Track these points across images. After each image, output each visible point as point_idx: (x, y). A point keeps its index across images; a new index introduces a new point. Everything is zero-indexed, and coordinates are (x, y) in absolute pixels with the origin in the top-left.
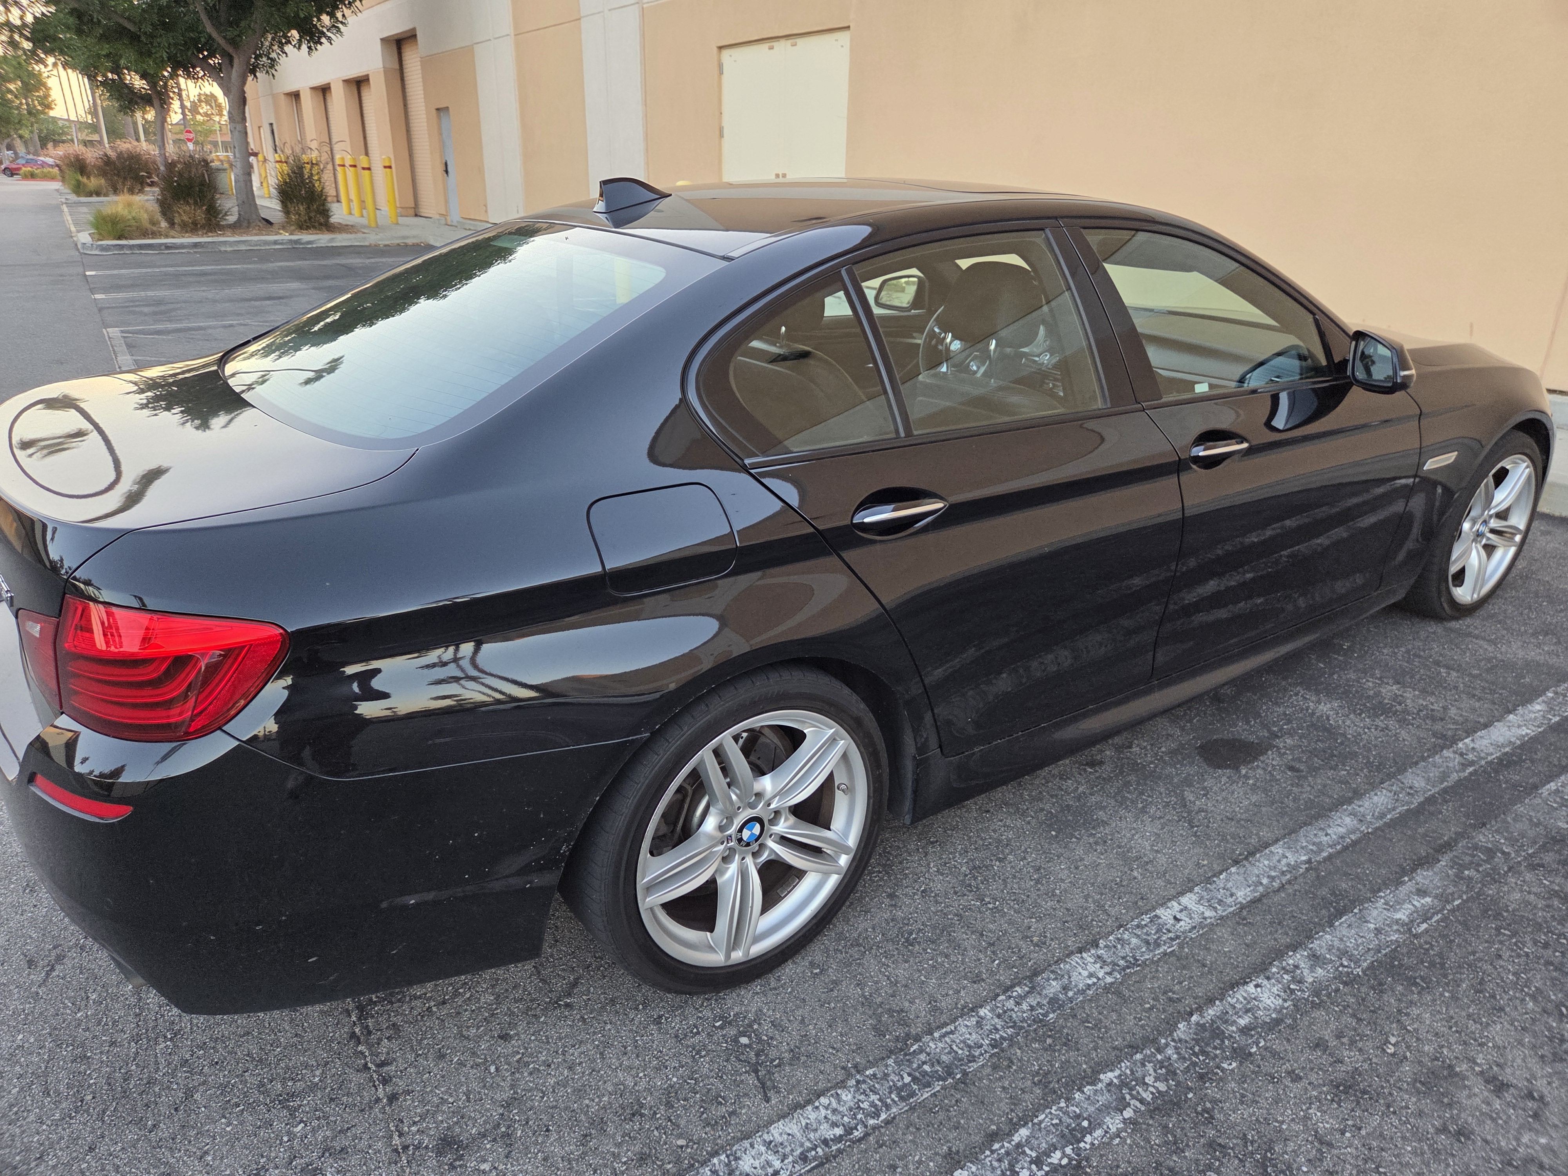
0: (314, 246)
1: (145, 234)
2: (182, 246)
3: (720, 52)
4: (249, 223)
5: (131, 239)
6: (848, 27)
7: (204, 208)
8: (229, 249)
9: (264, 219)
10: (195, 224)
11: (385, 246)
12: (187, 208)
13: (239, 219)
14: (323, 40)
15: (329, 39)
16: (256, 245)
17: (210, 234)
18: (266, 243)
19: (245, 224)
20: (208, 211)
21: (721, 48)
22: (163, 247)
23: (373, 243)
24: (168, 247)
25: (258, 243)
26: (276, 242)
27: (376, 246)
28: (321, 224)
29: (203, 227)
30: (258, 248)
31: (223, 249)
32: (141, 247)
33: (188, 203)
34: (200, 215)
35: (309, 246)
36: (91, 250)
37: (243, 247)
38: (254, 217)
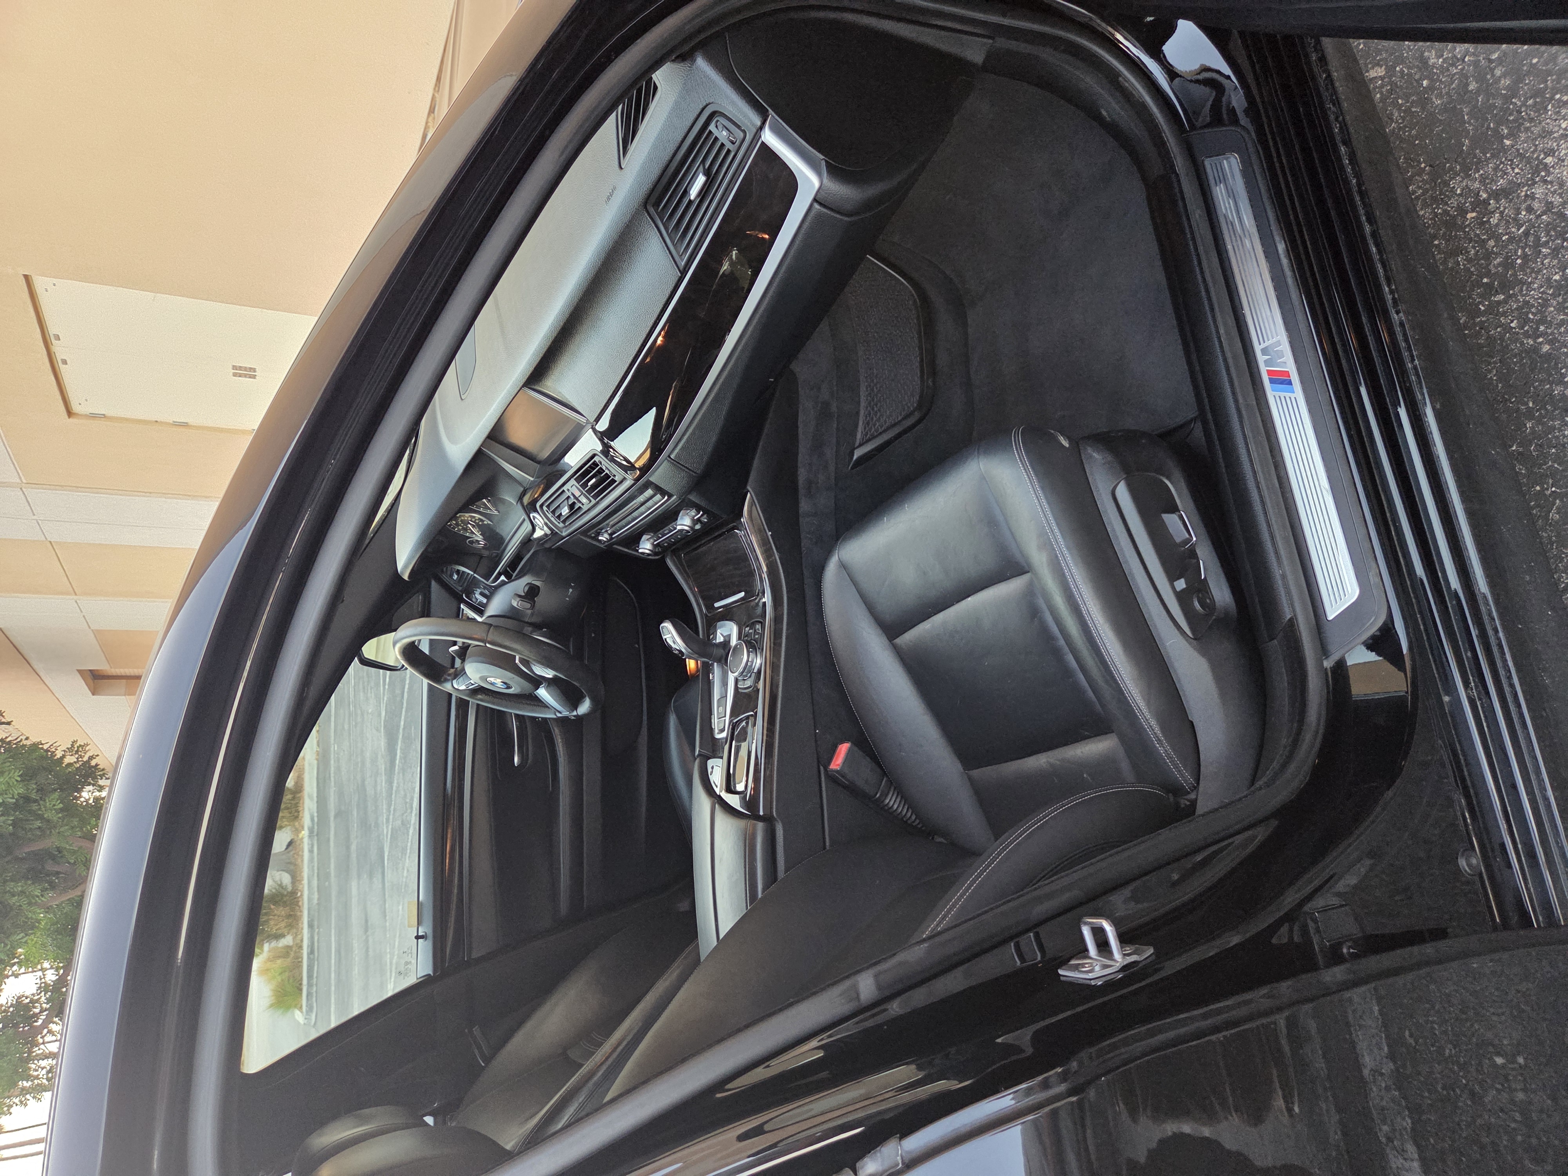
0: (316, 814)
1: (298, 964)
2: (312, 938)
3: (75, 414)
4: (290, 863)
5: (301, 979)
6: (27, 277)
7: (272, 907)
8: (316, 896)
9: (286, 849)
10: (289, 916)
11: (318, 745)
12: (272, 923)
13: (287, 871)
14: (93, 763)
15: (91, 758)
16: (313, 870)
17: (300, 903)
18: (311, 860)
19: (292, 867)
20: (276, 903)
21: (70, 413)
22: (312, 956)
23: (315, 756)
24: (311, 952)
25: (311, 869)
26: (311, 851)
27: (318, 755)
28: (294, 798)
29: (293, 910)
30: (316, 868)
31: (315, 901)
32: (310, 977)
33: (267, 921)
34: (281, 911)
35: (316, 819)
36: (311, 1020)
37: (315, 883)
38: (284, 857)
